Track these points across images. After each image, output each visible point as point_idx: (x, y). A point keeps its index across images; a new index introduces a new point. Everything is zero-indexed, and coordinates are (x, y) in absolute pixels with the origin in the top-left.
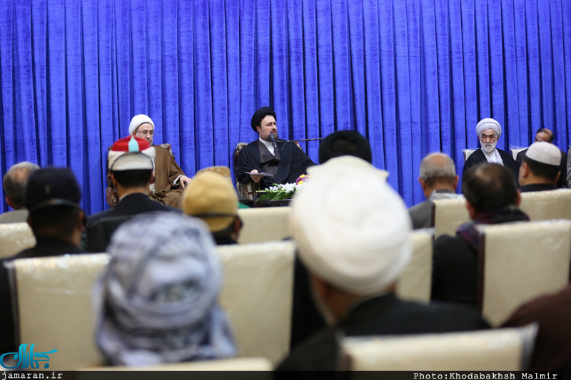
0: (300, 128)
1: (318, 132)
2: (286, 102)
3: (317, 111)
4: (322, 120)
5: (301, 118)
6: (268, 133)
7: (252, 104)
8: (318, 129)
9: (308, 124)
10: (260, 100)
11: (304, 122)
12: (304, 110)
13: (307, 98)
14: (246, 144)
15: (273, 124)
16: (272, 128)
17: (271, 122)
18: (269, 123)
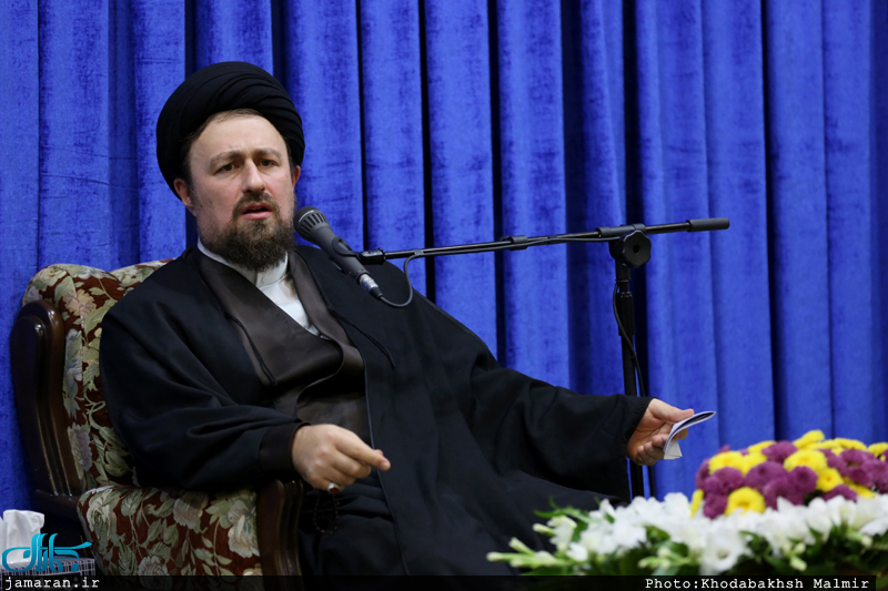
0: (339, 180)
1: (420, 199)
5: (339, 123)
9: (374, 156)
10: (139, 16)
12: (355, 78)
15: (250, 163)
16: (244, 188)
17: (235, 149)
18: (224, 159)
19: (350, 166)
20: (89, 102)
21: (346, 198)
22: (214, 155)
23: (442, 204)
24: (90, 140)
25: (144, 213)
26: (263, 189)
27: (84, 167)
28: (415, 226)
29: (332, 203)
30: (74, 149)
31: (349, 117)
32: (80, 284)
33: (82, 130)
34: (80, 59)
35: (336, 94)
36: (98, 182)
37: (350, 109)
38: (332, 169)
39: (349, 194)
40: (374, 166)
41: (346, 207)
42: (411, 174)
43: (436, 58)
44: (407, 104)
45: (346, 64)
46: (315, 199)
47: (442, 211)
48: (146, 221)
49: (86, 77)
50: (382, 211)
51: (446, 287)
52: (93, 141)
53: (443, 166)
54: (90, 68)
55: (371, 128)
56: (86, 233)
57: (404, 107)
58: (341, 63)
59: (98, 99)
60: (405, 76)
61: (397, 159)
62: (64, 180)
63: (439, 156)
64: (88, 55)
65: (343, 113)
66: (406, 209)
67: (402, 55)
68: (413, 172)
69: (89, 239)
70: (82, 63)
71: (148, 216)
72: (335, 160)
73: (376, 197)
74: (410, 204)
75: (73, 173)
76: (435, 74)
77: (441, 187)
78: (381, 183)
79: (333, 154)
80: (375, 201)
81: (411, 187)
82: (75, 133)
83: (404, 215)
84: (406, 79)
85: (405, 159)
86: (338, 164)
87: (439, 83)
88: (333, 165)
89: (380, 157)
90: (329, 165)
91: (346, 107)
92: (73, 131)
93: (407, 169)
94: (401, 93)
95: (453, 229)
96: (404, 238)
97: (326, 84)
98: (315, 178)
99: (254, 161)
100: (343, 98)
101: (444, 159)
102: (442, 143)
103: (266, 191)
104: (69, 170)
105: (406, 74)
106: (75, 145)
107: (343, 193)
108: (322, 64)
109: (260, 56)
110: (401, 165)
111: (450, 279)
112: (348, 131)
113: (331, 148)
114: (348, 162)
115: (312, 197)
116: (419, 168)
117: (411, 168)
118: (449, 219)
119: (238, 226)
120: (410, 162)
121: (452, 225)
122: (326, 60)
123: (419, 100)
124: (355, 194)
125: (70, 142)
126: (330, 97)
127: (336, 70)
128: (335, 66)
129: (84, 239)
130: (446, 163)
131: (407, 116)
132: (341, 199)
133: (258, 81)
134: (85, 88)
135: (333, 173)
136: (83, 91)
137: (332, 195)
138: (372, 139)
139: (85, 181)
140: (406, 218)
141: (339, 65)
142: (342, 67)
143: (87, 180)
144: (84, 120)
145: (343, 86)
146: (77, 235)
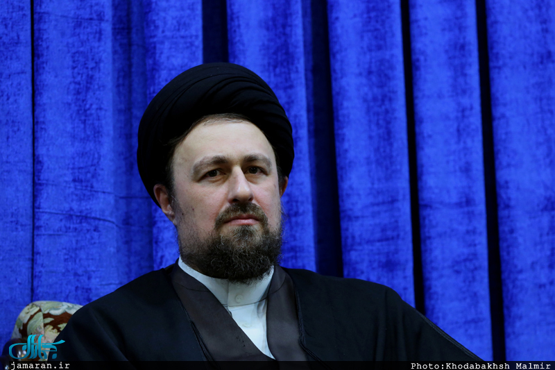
0: (385, 218)
1: (482, 240)
2: (301, 64)
3: (476, 120)
4: (502, 175)
5: (383, 160)
6: (205, 228)
7: (106, 74)
8: (481, 224)
9: (426, 195)
10: (149, 50)
11: (403, 183)
12: (401, 114)
13: (418, 45)
14: (73, 309)
15: (237, 170)
16: (231, 196)
17: (220, 154)
18: (209, 165)
19: (396, 205)
20: (88, 136)
21: (393, 238)
22: (198, 160)
23: (508, 247)
24: (89, 175)
25: (157, 252)
26: (251, 199)
27: (84, 203)
28: (476, 269)
29: (378, 244)
30: (72, 185)
31: (394, 154)
32: (49, 320)
33: (82, 165)
34: (78, 93)
35: (381, 131)
36: (99, 219)
37: (395, 145)
38: (376, 209)
39: (395, 234)
40: (426, 206)
41: (392, 248)
42: (471, 215)
43: (498, 95)
44: (465, 142)
45: (390, 100)
46: (358, 240)
47: (508, 253)
48: (158, 260)
49: (85, 111)
50: (437, 253)
51: (514, 333)
52: (93, 176)
53: (508, 206)
54: (89, 102)
55: (422, 166)
56: (86, 272)
57: (462, 145)
58: (386, 98)
59: (97, 133)
60: (463, 112)
61: (454, 198)
62: (61, 217)
63: (504, 196)
64: (88, 89)
65: (388, 150)
66: (466, 251)
67: (459, 90)
68: (473, 212)
69: (89, 278)
70: (81, 97)
71: (160, 254)
72: (380, 199)
73: (429, 238)
74: (470, 245)
75: (71, 209)
76: (498, 111)
77: (506, 229)
78: (434, 223)
79: (378, 193)
80: (428, 242)
81: (470, 228)
82: (73, 169)
83: (462, 258)
84: (463, 116)
85: (464, 200)
86: (383, 203)
87: (502, 121)
88: (378, 204)
89: (433, 196)
90: (373, 205)
91: (391, 145)
92: (71, 166)
93: (466, 209)
94: (458, 131)
95: (521, 271)
96: (464, 281)
97: (370, 121)
98: (357, 218)
99: (242, 169)
100: (388, 136)
101: (509, 199)
102: (507, 182)
103: (254, 202)
104: (66, 206)
105: (463, 111)
106: (74, 180)
107: (389, 233)
108: (365, 100)
109: (289, 91)
110: (459, 205)
111: (518, 324)
112: (394, 168)
113: (376, 186)
114: (393, 201)
115: (353, 237)
116: (481, 207)
117: (470, 209)
118: (516, 261)
119: (222, 235)
120: (469, 202)
121: (519, 267)
122: (370, 96)
123: (479, 138)
124: (402, 234)
125: (69, 178)
126: (374, 134)
127: (380, 106)
128: (379, 103)
129: (85, 278)
130: (513, 203)
131: (465, 155)
132: (387, 239)
133: (249, 84)
134: (84, 122)
135: (379, 213)
136: (82, 126)
137: (378, 235)
138: (424, 178)
139: (84, 218)
140: (465, 260)
141: (383, 101)
142: (387, 102)
143: (86, 218)
144: (83, 154)
145: (388, 123)
146: (76, 274)
